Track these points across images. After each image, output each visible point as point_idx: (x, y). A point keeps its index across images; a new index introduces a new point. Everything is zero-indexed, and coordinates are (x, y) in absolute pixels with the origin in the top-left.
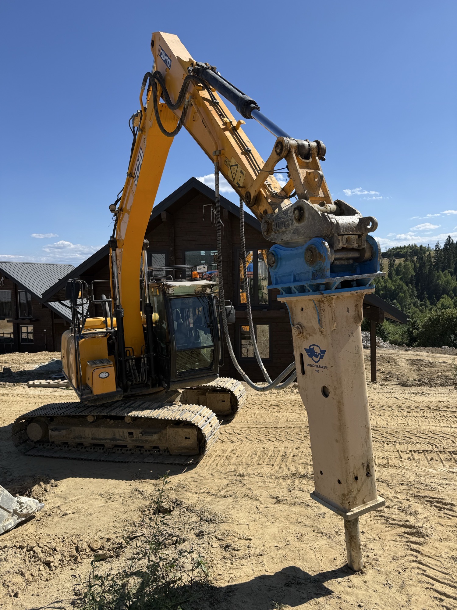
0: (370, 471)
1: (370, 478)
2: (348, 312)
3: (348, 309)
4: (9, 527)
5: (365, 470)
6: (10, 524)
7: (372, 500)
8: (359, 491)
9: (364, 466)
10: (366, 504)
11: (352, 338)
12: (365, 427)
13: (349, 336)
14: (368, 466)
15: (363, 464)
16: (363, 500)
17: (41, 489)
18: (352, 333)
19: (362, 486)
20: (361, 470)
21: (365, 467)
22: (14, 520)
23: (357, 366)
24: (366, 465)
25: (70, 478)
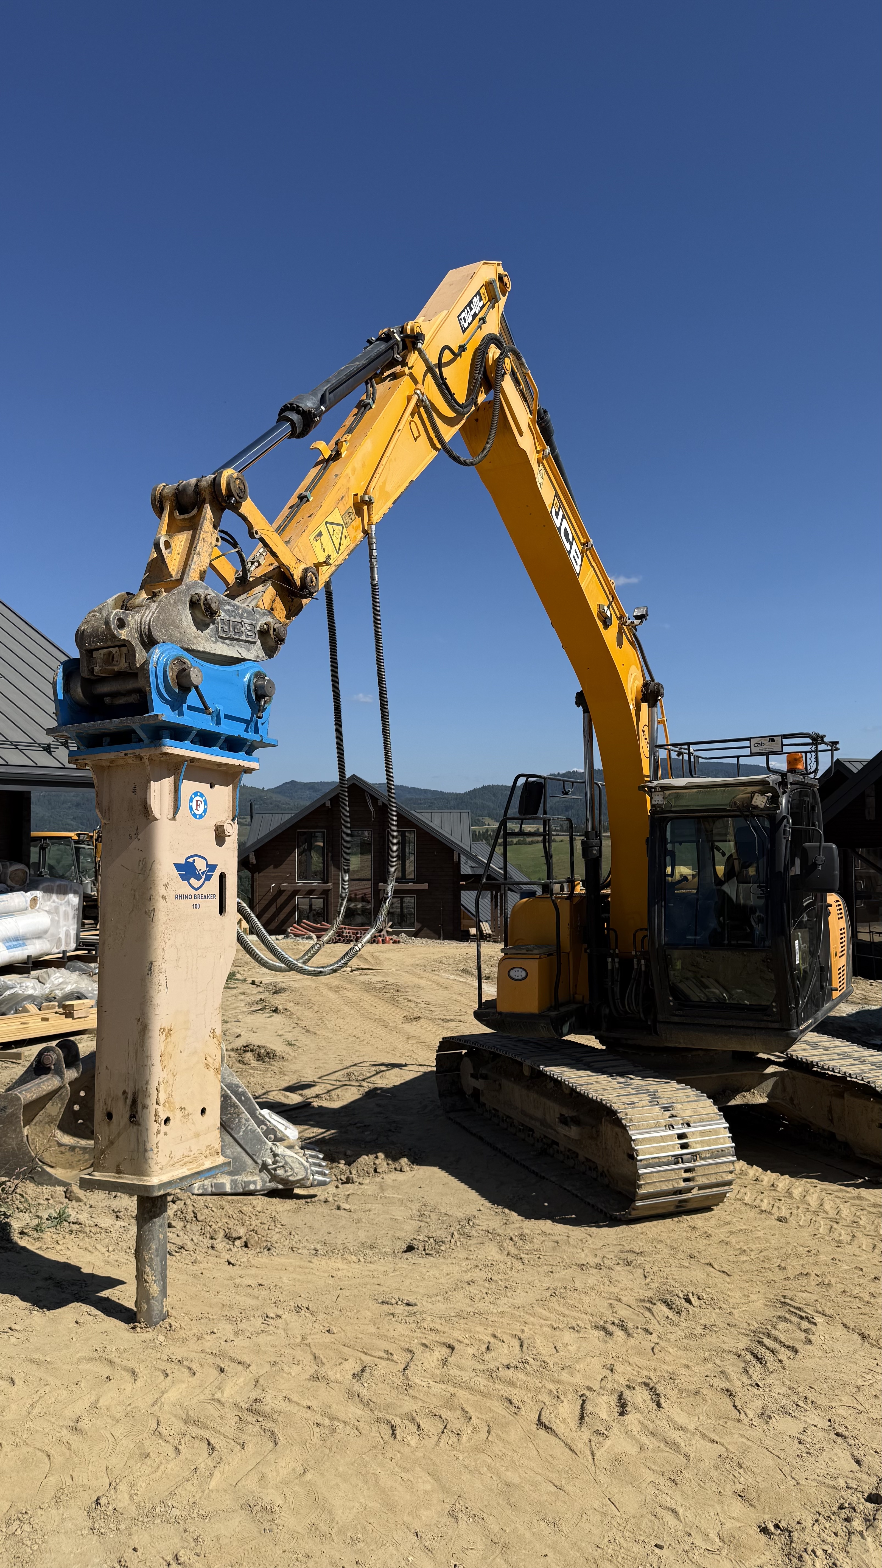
0: (137, 1112)
1: (135, 1127)
2: (134, 791)
3: (135, 787)
4: (252, 1187)
5: (128, 1108)
6: (255, 1182)
7: (134, 1175)
8: (112, 1143)
9: (126, 1098)
10: (121, 1175)
11: (134, 844)
12: (139, 1020)
13: (131, 838)
14: (134, 1103)
15: (124, 1092)
16: (118, 1166)
17: (372, 1163)
18: (137, 834)
19: (119, 1135)
20: (121, 1103)
21: (129, 1101)
22: (264, 1182)
23: (137, 897)
24: (130, 1096)
25: (436, 1169)
